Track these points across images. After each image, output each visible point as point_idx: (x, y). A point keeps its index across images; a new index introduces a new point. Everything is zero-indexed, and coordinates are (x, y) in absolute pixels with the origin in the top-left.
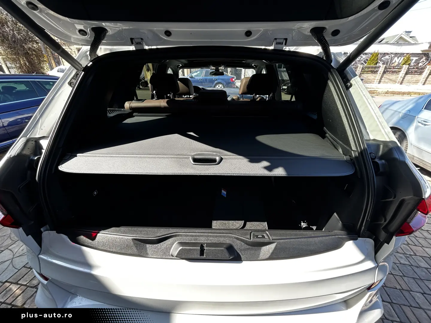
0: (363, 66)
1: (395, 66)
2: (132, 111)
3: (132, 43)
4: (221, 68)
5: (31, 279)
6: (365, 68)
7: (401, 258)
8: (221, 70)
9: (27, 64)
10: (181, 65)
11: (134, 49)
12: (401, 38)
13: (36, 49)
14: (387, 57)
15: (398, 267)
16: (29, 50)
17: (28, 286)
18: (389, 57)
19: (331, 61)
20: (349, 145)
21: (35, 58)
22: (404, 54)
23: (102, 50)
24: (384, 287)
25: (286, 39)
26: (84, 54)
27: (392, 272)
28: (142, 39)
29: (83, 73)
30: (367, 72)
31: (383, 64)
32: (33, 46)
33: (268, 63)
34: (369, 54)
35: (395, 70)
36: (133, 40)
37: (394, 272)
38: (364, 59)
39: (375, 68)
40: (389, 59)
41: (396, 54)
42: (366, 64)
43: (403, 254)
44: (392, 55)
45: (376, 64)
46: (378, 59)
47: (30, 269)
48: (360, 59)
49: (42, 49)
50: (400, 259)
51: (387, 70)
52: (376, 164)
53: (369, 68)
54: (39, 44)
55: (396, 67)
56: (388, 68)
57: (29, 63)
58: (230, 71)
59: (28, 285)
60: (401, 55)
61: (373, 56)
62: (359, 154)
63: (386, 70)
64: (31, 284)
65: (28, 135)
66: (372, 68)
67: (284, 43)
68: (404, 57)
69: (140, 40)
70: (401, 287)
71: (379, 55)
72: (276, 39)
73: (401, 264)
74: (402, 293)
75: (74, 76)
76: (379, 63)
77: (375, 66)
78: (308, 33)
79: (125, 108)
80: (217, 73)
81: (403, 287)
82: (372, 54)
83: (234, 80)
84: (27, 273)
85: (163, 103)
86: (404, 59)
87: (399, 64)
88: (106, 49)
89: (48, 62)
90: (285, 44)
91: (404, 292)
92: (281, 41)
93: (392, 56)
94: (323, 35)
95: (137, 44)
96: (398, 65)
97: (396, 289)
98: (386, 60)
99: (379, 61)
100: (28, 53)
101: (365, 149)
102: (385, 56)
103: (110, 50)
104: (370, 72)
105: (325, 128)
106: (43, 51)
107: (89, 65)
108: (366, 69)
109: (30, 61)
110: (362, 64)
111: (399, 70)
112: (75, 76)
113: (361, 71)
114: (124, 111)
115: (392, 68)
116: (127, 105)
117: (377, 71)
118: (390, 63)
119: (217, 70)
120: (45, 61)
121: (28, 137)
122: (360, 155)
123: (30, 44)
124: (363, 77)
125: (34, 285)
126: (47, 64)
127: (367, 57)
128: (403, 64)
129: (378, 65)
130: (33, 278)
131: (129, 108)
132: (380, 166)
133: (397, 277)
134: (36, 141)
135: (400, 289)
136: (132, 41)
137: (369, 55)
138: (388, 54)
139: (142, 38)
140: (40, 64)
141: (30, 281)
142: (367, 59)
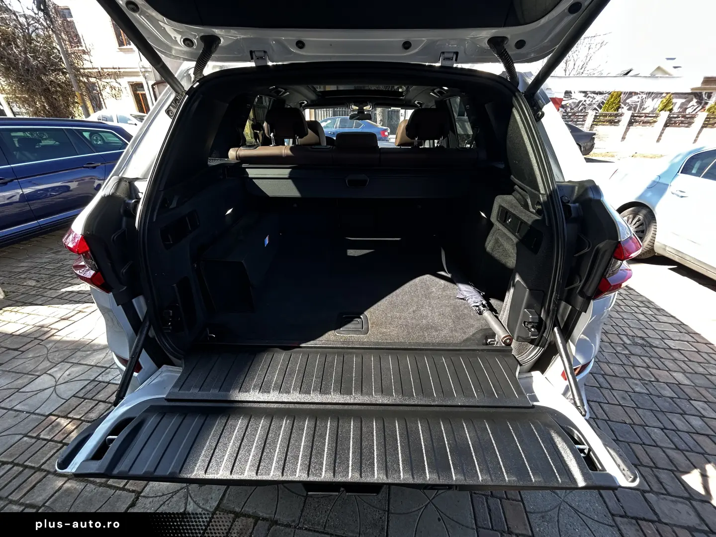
0: (596, 113)
1: (647, 114)
2: (239, 161)
3: (252, 59)
4: (367, 108)
5: (86, 411)
6: (600, 116)
7: (636, 384)
8: (369, 111)
9: (47, 108)
10: (306, 103)
11: (254, 66)
12: (659, 68)
13: (62, 82)
14: (635, 98)
15: (630, 396)
16: (50, 85)
17: (83, 421)
18: (639, 98)
19: (518, 84)
20: (536, 188)
21: (61, 98)
22: (662, 94)
23: (211, 68)
24: (608, 422)
25: (457, 53)
26: (185, 73)
27: (621, 403)
28: (265, 52)
29: (187, 96)
30: (603, 123)
31: (629, 109)
32: (57, 79)
33: (438, 97)
34: (606, 93)
35: (647, 120)
36: (253, 54)
37: (623, 402)
38: (598, 101)
39: (616, 115)
40: (638, 102)
41: (649, 94)
42: (601, 109)
43: (639, 380)
44: (643, 95)
45: (617, 109)
46: (620, 101)
47: (83, 400)
48: (592, 101)
49: (73, 83)
50: (634, 387)
51: (635, 119)
52: (567, 209)
53: (605, 116)
54: (68, 75)
55: (650, 115)
56: (636, 116)
57: (50, 106)
58: (381, 120)
59: (82, 418)
60: (657, 96)
61: (612, 98)
62: (547, 197)
63: (633, 119)
64: (88, 418)
65: (120, 173)
66: (611, 116)
67: (454, 59)
68: (661, 98)
69: (262, 54)
70: (633, 421)
71: (622, 95)
72: (443, 53)
73: (634, 392)
74: (633, 429)
75: (172, 102)
76: (623, 108)
77: (616, 112)
78: (485, 45)
79: (229, 157)
80: (361, 116)
81: (635, 422)
82: (610, 94)
83: (386, 133)
84: (80, 404)
85: (285, 150)
86: (662, 101)
87: (654, 110)
88: (214, 67)
89: (82, 104)
90: (456, 60)
91: (636, 427)
92: (450, 55)
93: (642, 97)
94: (504, 47)
95: (258, 58)
96: (652, 112)
97: (626, 423)
98: (633, 103)
99: (623, 105)
100: (49, 89)
101: (554, 190)
102: (631, 97)
103: (221, 67)
104: (607, 122)
105: (512, 176)
106: (74, 86)
107: (195, 86)
108: (601, 118)
109: (52, 102)
110: (595, 109)
111: (655, 119)
112: (174, 102)
113: (594, 121)
114: (228, 160)
115: (643, 116)
116: (232, 153)
117: (619, 121)
118: (641, 107)
119: (361, 111)
120: (77, 103)
121: (120, 175)
122: (549, 197)
123: (53, 76)
124: (596, 130)
125: (91, 418)
126: (80, 108)
127: (603, 99)
128: (661, 110)
129: (620, 111)
130: (90, 410)
131: (235, 158)
132: (572, 208)
133: (627, 409)
134: (129, 183)
135: (630, 424)
136: (251, 56)
137: (607, 95)
138: (636, 94)
139: (265, 50)
140: (69, 108)
141: (86, 414)
142: (603, 101)
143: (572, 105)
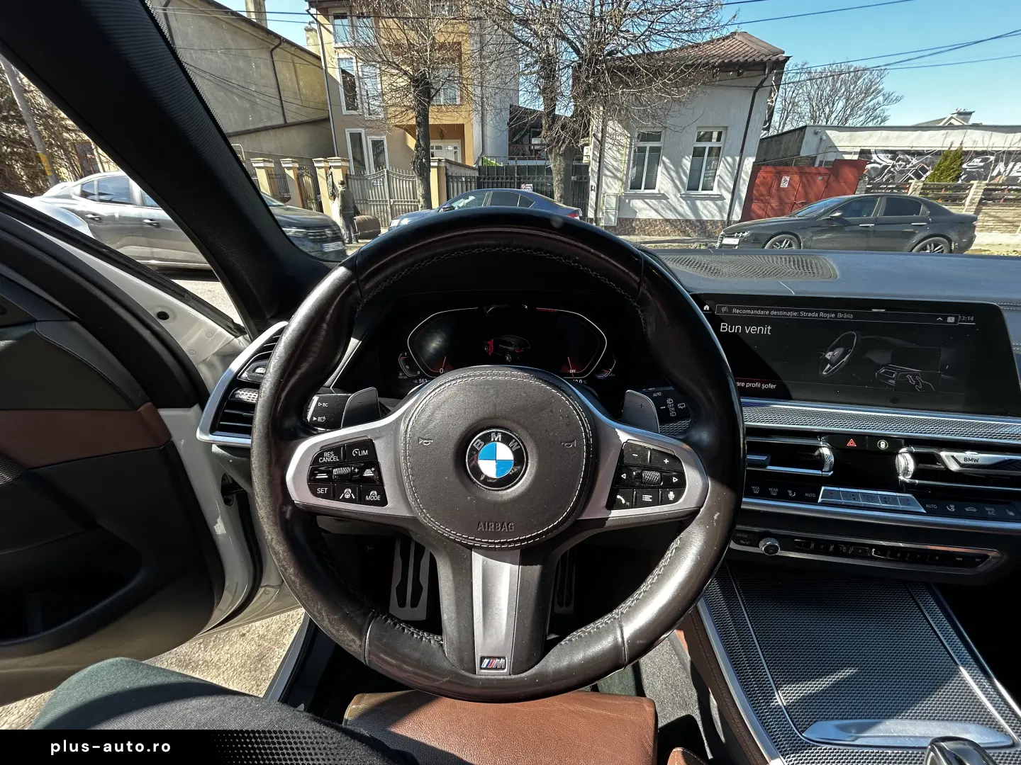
14: (975, 161)
18: (983, 161)
21: (19, 164)
35: (1012, 195)
38: (914, 166)
39: (956, 188)
40: (982, 166)
48: (905, 167)
51: (989, 194)
53: (937, 189)
61: (945, 159)
63: (986, 195)
66: (947, 189)
82: (938, 153)
87: (1010, 179)
93: (988, 159)
98: (973, 170)
102: (968, 160)
104: (941, 199)
115: (1004, 190)
117: (963, 198)
137: (929, 156)
142: (923, 167)
143: (872, 172)
